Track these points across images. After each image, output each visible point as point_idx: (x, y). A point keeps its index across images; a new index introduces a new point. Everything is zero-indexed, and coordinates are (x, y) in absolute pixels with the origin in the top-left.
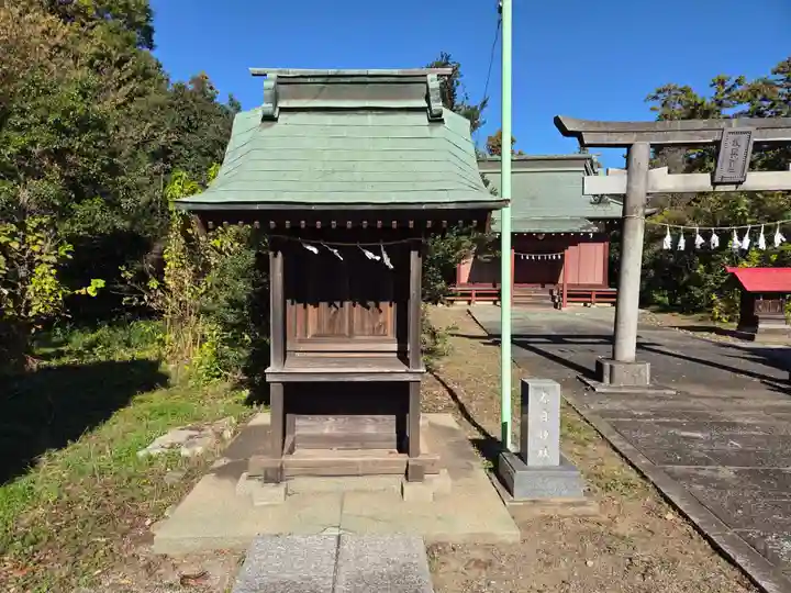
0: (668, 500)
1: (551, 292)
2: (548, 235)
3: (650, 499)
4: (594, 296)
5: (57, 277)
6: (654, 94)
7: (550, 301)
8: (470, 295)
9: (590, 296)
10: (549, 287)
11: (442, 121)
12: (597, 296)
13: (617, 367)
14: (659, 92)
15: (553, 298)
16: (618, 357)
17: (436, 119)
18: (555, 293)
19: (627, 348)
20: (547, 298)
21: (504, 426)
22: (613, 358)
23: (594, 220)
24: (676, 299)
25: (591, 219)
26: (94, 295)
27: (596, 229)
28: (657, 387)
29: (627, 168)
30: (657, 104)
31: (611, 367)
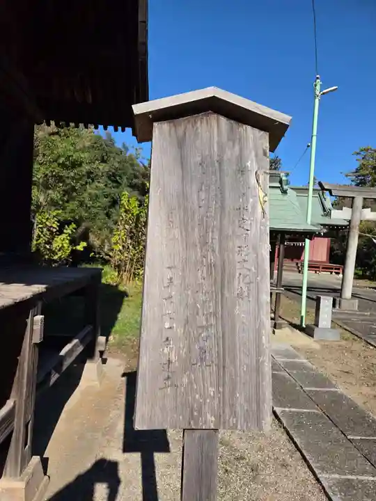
0: (370, 344)
1: (297, 264)
3: (363, 343)
4: (321, 267)
5: (70, 240)
6: (358, 151)
9: (318, 267)
10: (295, 261)
11: (287, 193)
12: (323, 268)
13: (343, 301)
14: (362, 151)
15: (298, 267)
16: (343, 297)
17: (284, 192)
18: (299, 265)
19: (348, 293)
20: (294, 267)
21: (302, 317)
22: (341, 297)
23: (324, 225)
24: (366, 272)
25: (322, 225)
26: (82, 249)
27: (325, 231)
28: (360, 311)
29: (352, 207)
30: (360, 157)
31: (340, 301)
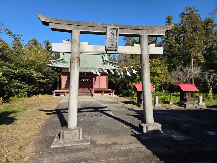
1: (91, 91)
2: (87, 73)
4: (104, 92)
7: (90, 94)
8: (65, 93)
9: (102, 92)
12: (105, 92)
27: (101, 72)
